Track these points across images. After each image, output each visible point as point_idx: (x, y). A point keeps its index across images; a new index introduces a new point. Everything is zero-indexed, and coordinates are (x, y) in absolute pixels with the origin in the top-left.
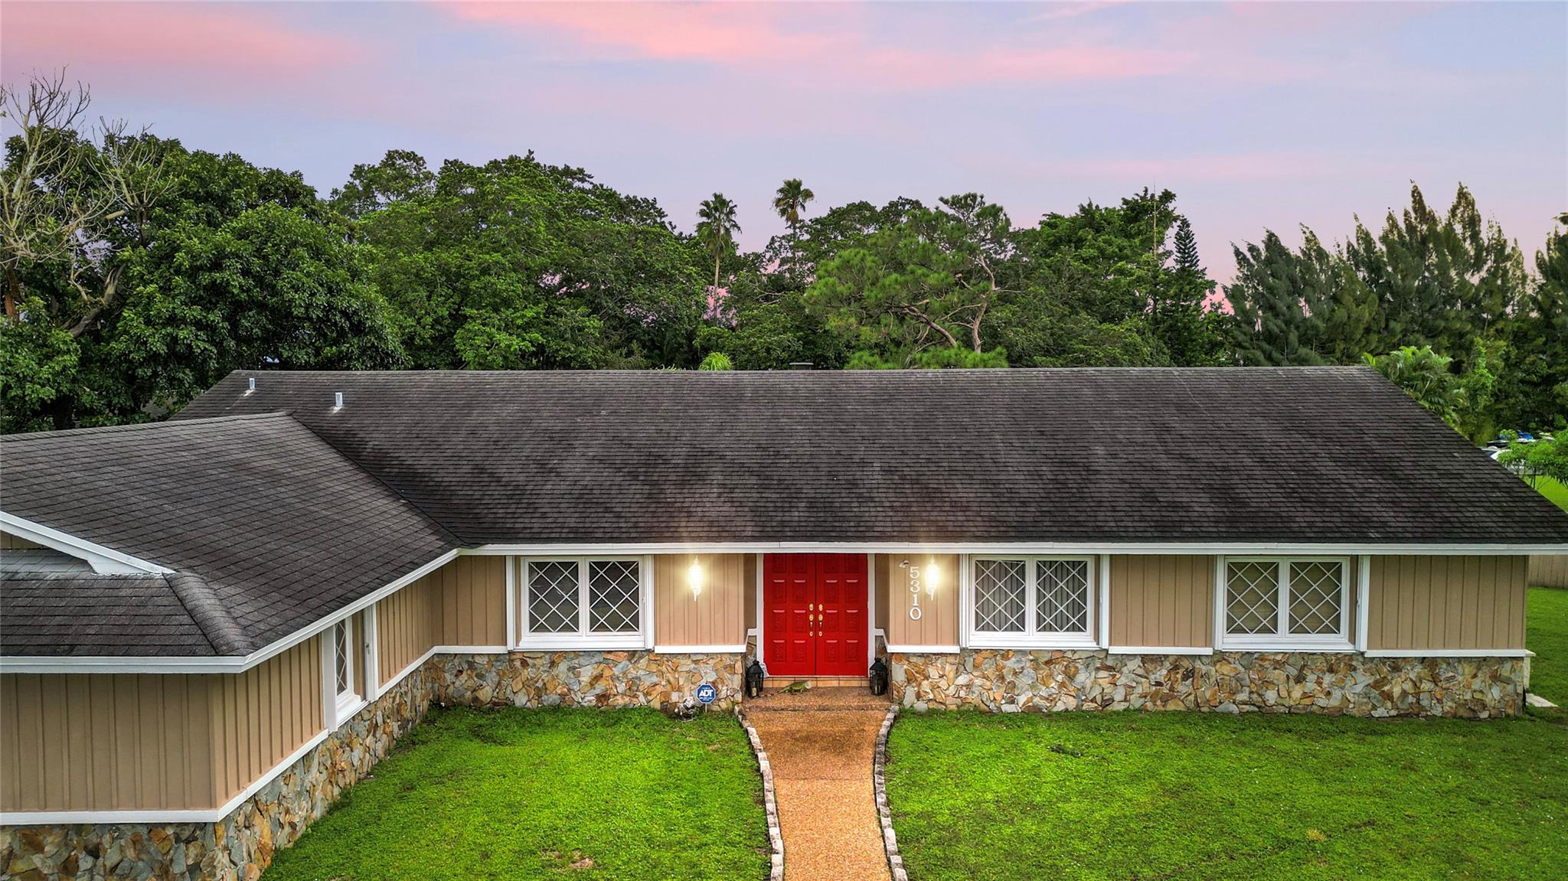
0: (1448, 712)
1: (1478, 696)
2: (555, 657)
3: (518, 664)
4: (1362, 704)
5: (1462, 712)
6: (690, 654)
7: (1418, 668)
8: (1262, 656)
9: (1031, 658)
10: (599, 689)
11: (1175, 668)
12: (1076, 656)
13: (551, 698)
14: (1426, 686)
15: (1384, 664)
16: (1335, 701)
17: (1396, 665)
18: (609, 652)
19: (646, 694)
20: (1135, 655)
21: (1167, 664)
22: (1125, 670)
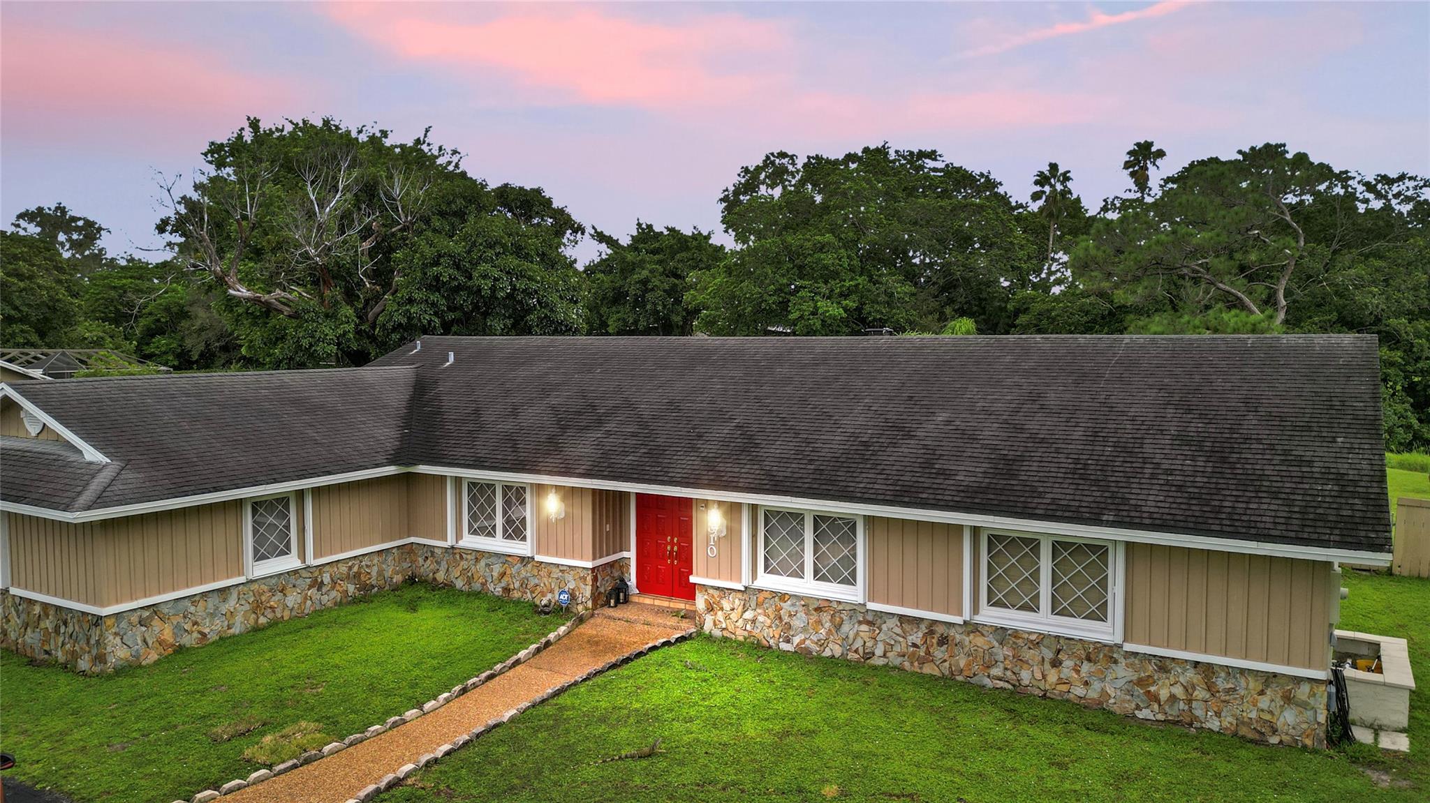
0: (1226, 729)
1: (1267, 717)
2: (479, 554)
3: (458, 557)
4: (1124, 701)
5: (1244, 731)
6: (558, 565)
7: (1191, 674)
8: (1016, 634)
9: (803, 603)
10: (503, 584)
11: (931, 632)
12: (841, 607)
13: (477, 586)
14: (1200, 693)
15: (1150, 661)
16: (1093, 694)
17: (1163, 665)
18: (510, 556)
19: (532, 592)
20: (893, 614)
21: (923, 627)
22: (884, 627)
